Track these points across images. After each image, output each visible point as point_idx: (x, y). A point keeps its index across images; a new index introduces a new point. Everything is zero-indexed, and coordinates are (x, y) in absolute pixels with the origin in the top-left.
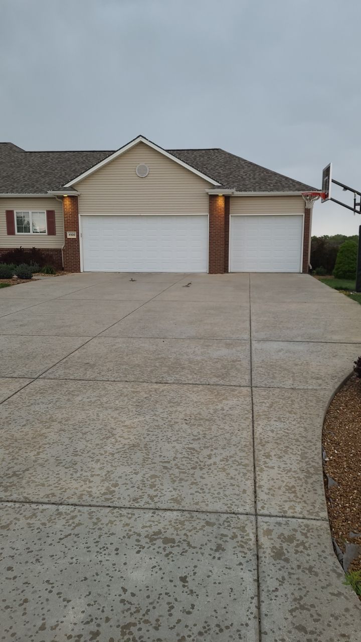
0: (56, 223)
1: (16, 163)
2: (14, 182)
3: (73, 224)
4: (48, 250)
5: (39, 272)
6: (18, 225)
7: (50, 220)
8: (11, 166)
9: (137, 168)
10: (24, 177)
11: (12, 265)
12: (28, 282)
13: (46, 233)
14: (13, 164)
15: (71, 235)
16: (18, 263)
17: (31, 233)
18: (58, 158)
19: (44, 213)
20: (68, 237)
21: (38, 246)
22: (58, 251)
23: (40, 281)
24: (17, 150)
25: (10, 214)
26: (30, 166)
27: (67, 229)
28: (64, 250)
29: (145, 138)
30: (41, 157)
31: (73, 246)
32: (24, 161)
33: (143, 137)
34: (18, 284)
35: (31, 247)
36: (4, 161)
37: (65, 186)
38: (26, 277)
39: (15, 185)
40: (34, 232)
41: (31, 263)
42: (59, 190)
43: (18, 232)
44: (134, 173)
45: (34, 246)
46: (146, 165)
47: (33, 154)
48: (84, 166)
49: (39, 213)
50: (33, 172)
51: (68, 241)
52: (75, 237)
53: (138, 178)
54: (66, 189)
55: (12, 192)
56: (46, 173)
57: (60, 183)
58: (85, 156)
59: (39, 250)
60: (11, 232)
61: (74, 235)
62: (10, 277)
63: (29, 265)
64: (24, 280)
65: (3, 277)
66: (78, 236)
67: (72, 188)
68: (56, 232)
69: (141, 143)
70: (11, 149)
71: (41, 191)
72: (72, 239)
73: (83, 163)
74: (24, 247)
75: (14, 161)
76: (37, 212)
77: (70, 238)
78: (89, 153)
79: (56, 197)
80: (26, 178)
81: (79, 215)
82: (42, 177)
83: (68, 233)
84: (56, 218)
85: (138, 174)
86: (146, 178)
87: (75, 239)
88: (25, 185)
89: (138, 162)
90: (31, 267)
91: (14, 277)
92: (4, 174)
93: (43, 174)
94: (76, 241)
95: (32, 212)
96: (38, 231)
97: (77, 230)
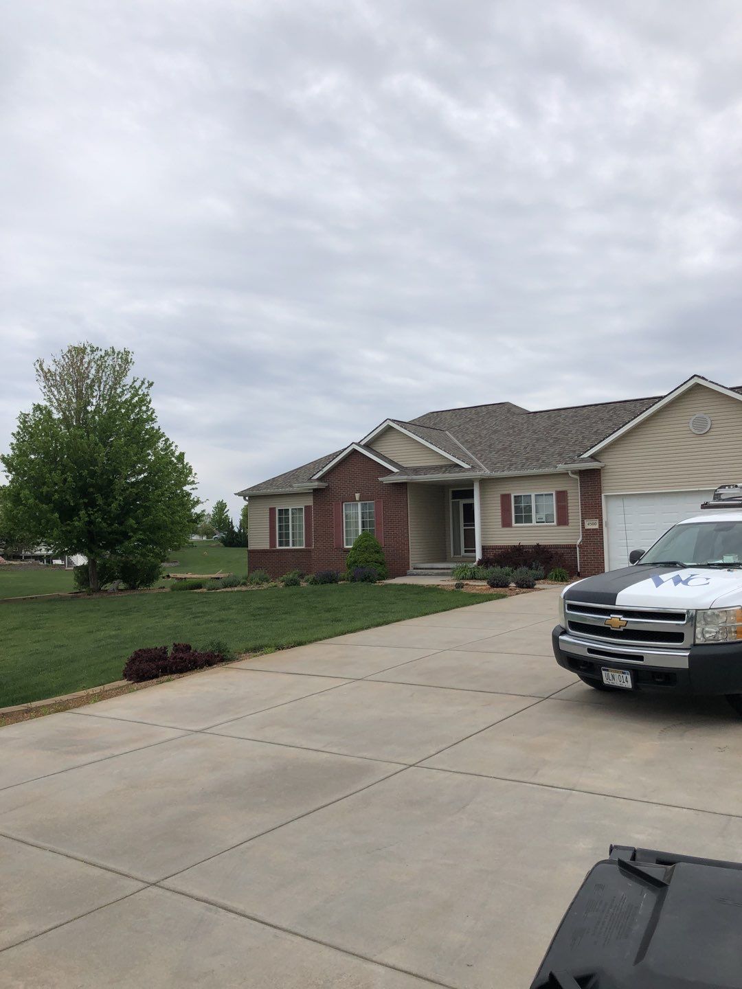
0: (569, 508)
1: (516, 429)
2: (513, 456)
3: (593, 508)
4: (557, 547)
5: (545, 578)
6: (516, 513)
7: (561, 504)
8: (509, 435)
9: (691, 421)
10: (525, 448)
11: (507, 569)
12: (530, 592)
13: (555, 523)
14: (511, 431)
15: (591, 525)
16: (516, 565)
17: (534, 523)
18: (572, 417)
19: (552, 494)
20: (587, 527)
21: (543, 542)
22: (573, 548)
23: (545, 591)
24: (517, 411)
25: (505, 498)
26: (534, 432)
27: (585, 516)
28: (580, 546)
29: (703, 378)
30: (549, 417)
31: (594, 540)
32: (526, 425)
33: (699, 377)
34: (517, 594)
35: (534, 543)
36: (500, 429)
37: (582, 457)
38: (526, 585)
39: (514, 459)
40: (537, 522)
41: (534, 566)
42: (574, 462)
43: (516, 523)
44: (688, 428)
45: (538, 542)
46: (706, 416)
47: (538, 415)
48: (610, 424)
49: (546, 495)
50: (538, 440)
51: (586, 533)
52: (597, 527)
53: (695, 436)
54: (584, 460)
55: (509, 469)
56: (556, 440)
57: (575, 451)
58: (611, 410)
59: (545, 546)
60: (506, 523)
61: (595, 524)
62: (506, 586)
63: (530, 568)
64: (524, 590)
65: (497, 585)
66: (601, 525)
67: (593, 457)
68: (570, 521)
69: (697, 385)
70: (509, 411)
71: (548, 465)
72: (593, 529)
73: (610, 420)
74: (524, 543)
75: (513, 427)
76: (542, 495)
77: (590, 529)
78: (618, 405)
79: (569, 472)
80: (528, 450)
81: (603, 495)
82: (551, 445)
83: (586, 522)
84: (569, 501)
85: (693, 430)
86: (708, 434)
87: (596, 529)
88: (527, 459)
89: (695, 413)
90: (534, 572)
91: (511, 585)
92: (500, 447)
93: (552, 441)
94: (599, 532)
95: (536, 495)
96: (544, 520)
97: (599, 517)
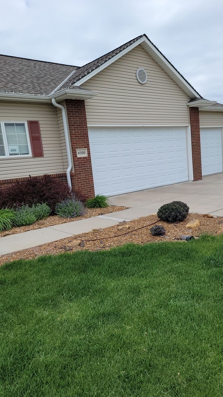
0: (43, 139)
3: (81, 137)
7: (34, 135)
9: (137, 73)
13: (30, 155)
15: (81, 154)
17: (7, 156)
19: (23, 125)
20: (79, 156)
27: (74, 145)
28: (73, 174)
31: (85, 167)
40: (10, 155)
44: (135, 78)
46: (145, 71)
49: (17, 125)
51: (79, 161)
52: (86, 155)
53: (139, 84)
61: (84, 153)
66: (89, 154)
68: (44, 152)
72: (84, 158)
77: (81, 158)
79: (54, 100)
81: (88, 127)
83: (77, 151)
84: (42, 132)
85: (138, 79)
87: (86, 158)
94: (88, 160)
95: (6, 125)
96: (17, 152)
97: (87, 146)
